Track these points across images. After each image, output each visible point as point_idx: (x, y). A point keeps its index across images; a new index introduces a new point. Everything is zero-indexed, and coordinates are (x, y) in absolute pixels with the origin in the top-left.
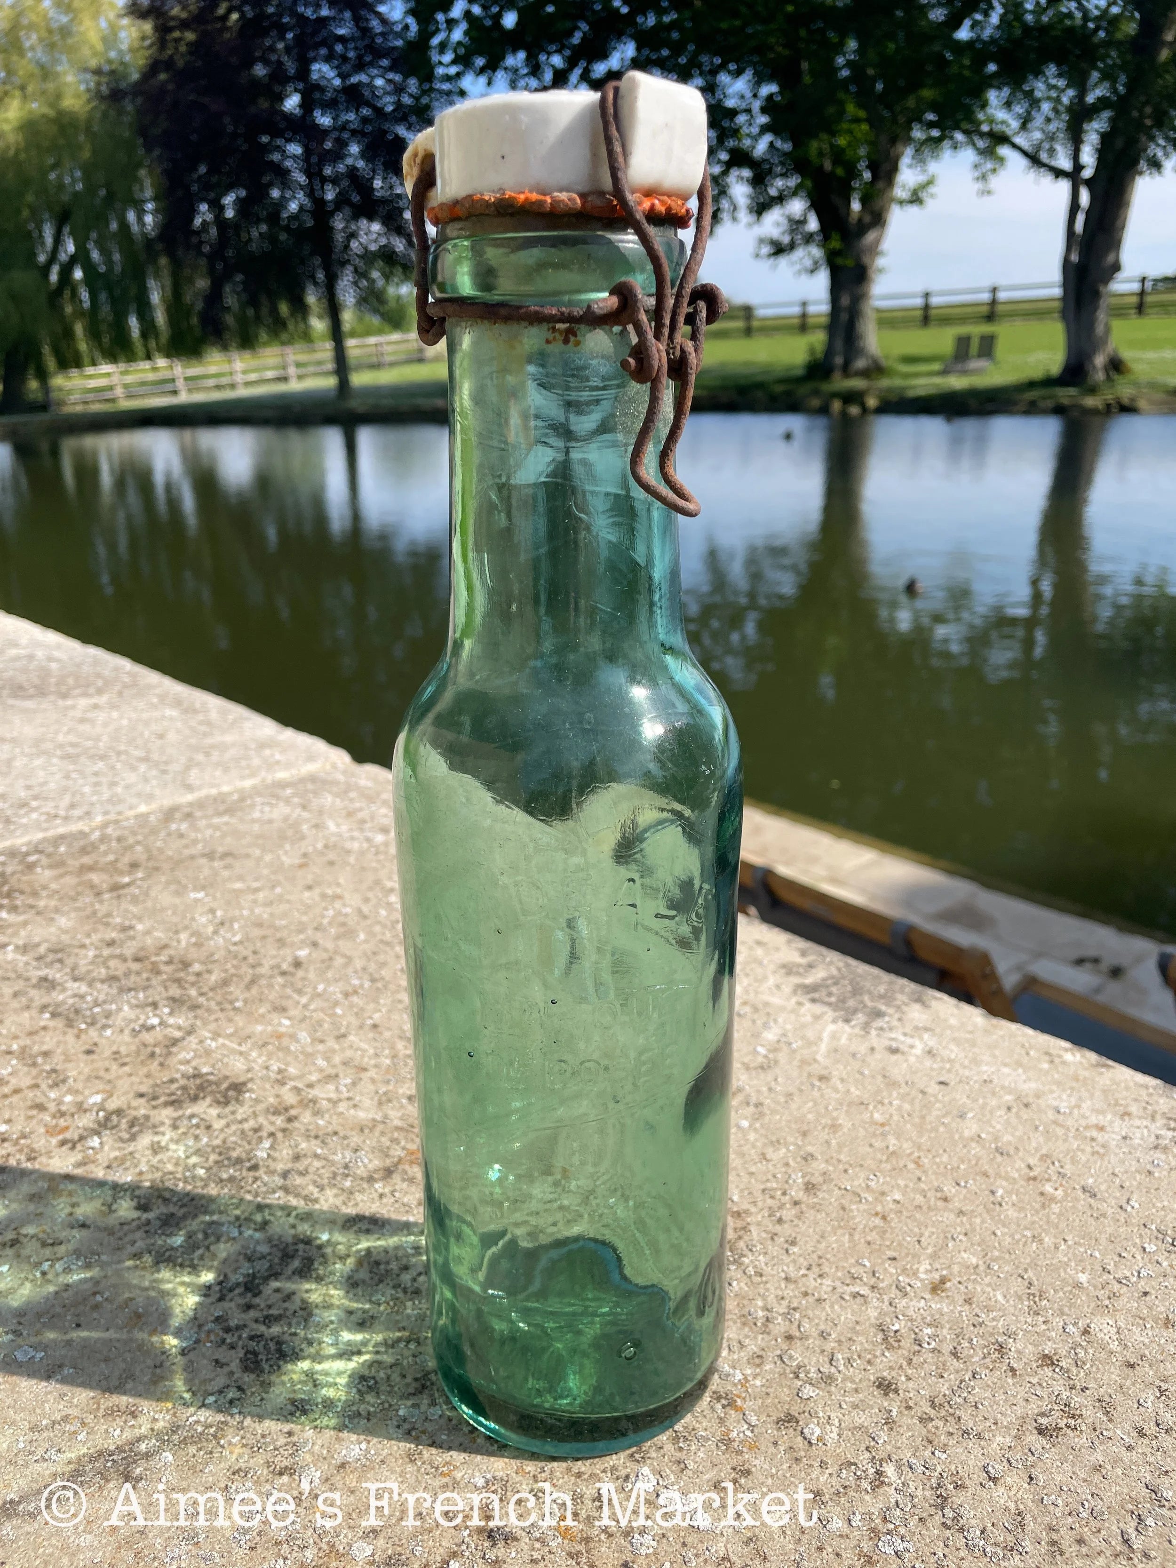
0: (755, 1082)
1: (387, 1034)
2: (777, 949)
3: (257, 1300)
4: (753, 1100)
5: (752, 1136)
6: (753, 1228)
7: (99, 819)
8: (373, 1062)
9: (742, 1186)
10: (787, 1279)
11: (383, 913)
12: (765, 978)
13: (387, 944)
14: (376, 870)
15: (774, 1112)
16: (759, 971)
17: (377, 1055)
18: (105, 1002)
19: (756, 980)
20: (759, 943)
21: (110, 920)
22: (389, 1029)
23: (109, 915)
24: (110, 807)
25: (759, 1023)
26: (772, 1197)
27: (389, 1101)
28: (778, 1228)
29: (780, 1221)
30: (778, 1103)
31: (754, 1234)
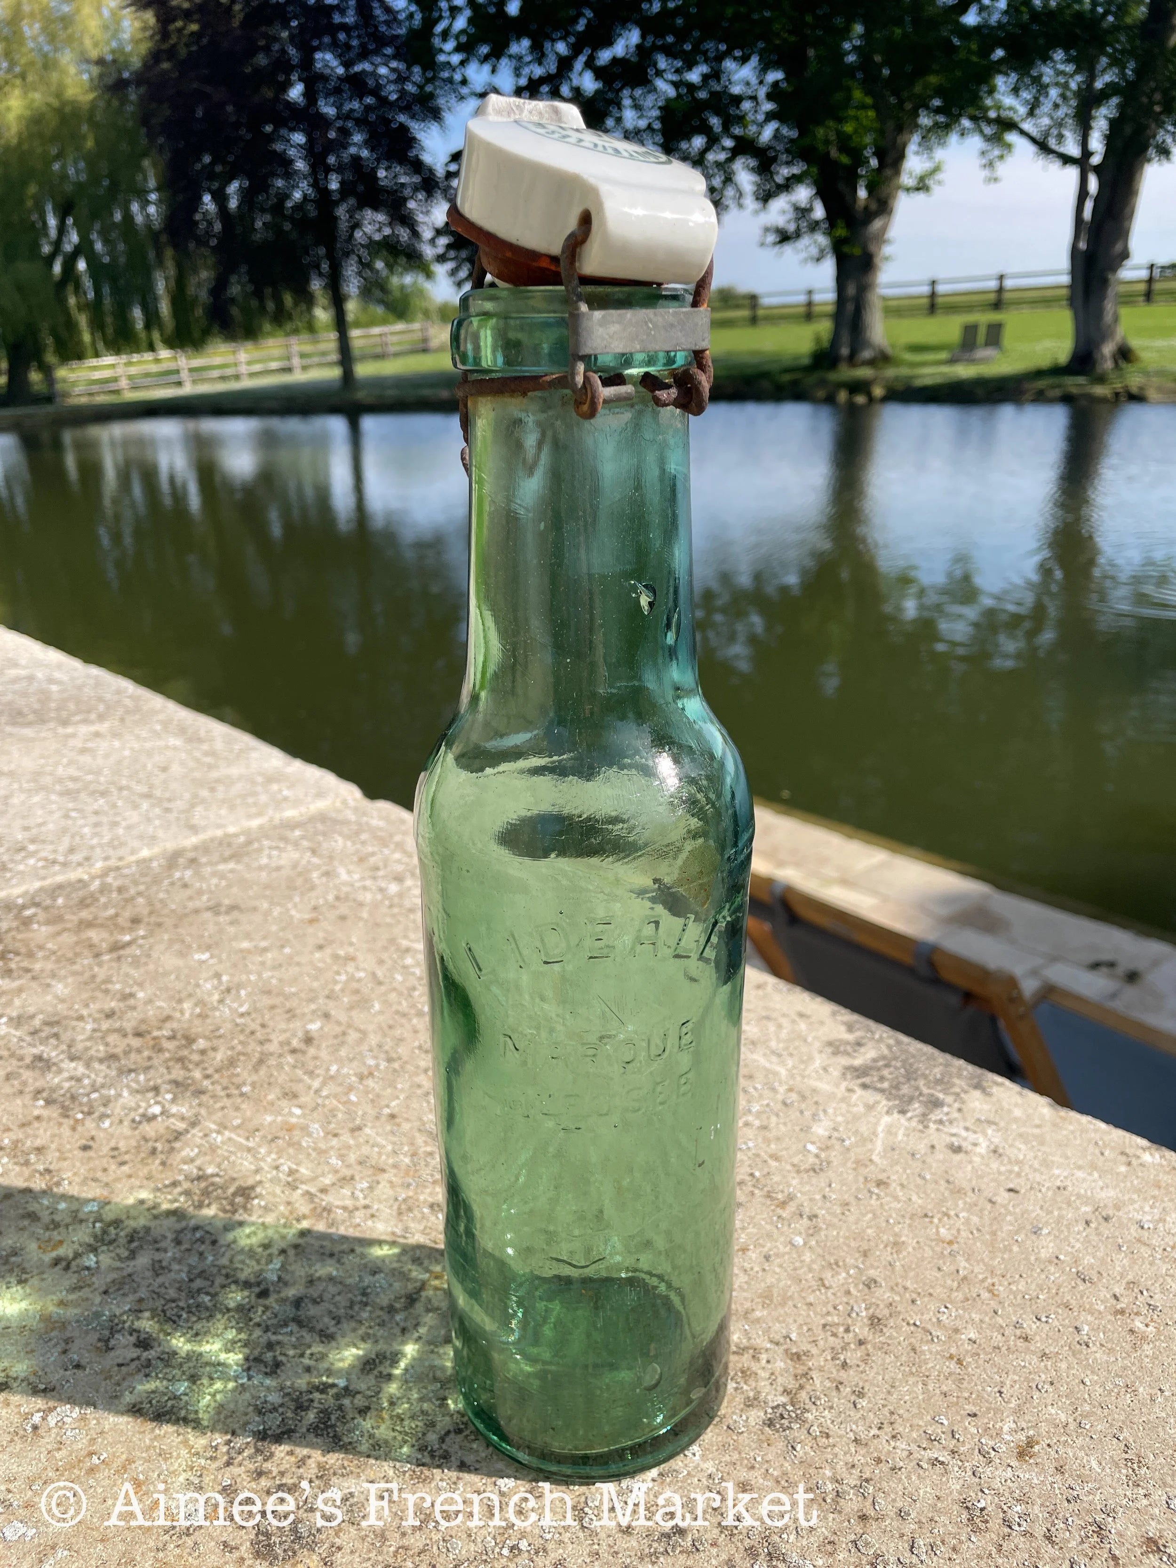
0: (807, 1188)
1: (406, 1126)
2: (822, 1023)
3: (268, 1465)
4: (807, 1211)
5: (807, 1257)
6: (814, 1374)
7: (99, 865)
8: (391, 1161)
9: (800, 1321)
10: (856, 1440)
11: (399, 978)
12: (811, 1058)
13: (404, 1015)
14: (389, 925)
15: (830, 1225)
16: (804, 1049)
17: (395, 1152)
18: (103, 1086)
19: (802, 1062)
20: (801, 1015)
21: (110, 986)
22: (407, 1120)
23: (108, 980)
24: (111, 852)
25: (807, 1114)
26: (834, 1335)
27: (410, 1209)
28: (843, 1375)
29: (845, 1365)
30: (834, 1215)
31: (817, 1382)
